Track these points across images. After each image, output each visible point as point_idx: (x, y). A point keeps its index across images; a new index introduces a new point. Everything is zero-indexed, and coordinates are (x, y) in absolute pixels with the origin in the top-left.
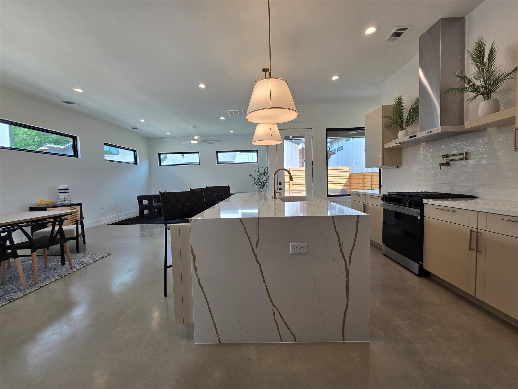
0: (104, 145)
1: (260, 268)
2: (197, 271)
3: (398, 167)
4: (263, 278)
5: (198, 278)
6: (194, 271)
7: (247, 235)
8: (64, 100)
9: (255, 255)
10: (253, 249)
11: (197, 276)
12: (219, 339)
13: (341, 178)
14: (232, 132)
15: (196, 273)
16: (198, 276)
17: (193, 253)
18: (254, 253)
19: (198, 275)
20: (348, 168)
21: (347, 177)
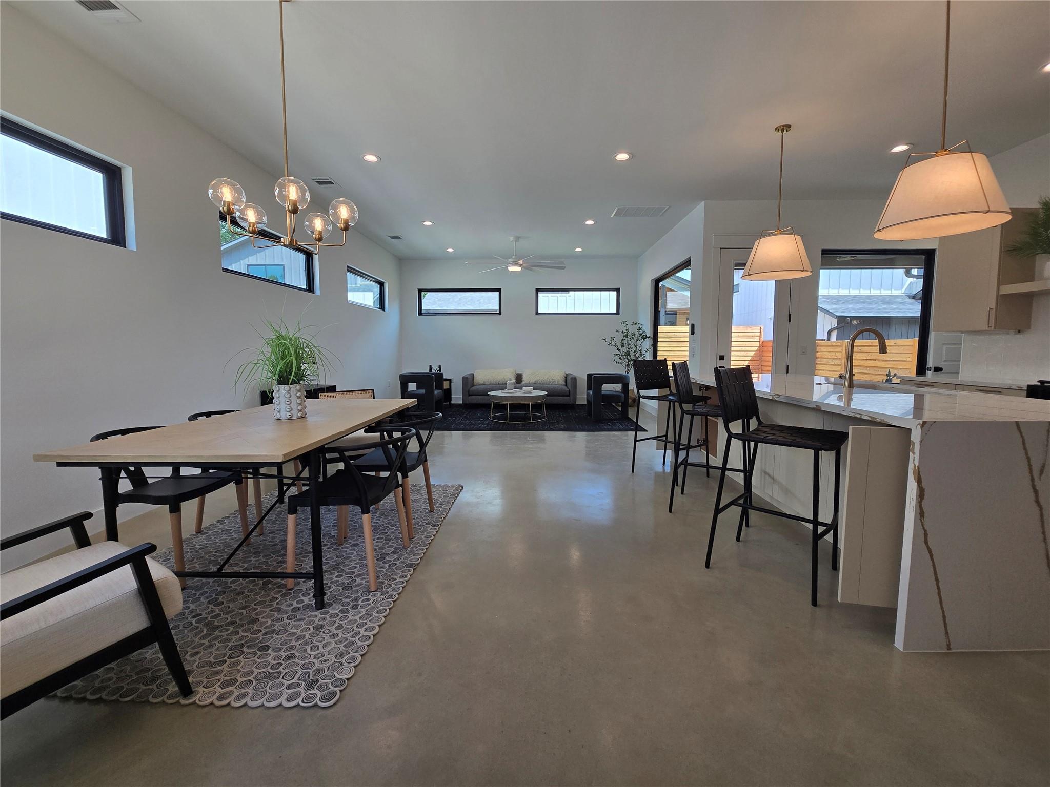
0: (348, 271)
1: (1042, 515)
2: (924, 518)
3: (1019, 331)
4: (1044, 533)
5: (925, 531)
6: (919, 518)
7: (1027, 454)
8: (320, 178)
9: (1036, 492)
10: (1033, 480)
11: (924, 528)
12: (948, 643)
13: (744, 349)
14: (578, 250)
15: (922, 523)
16: (926, 528)
17: (921, 484)
18: (1034, 487)
19: (924, 526)
20: (758, 329)
21: (756, 349)
